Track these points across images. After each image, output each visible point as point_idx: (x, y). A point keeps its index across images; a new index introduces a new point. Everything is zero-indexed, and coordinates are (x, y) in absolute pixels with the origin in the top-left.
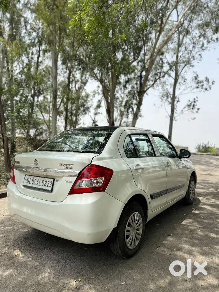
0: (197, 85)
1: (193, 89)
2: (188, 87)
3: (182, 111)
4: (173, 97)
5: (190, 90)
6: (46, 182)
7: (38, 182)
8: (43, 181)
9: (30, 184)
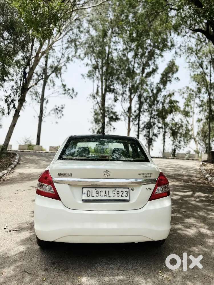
0: (64, 92)
1: (60, 94)
2: (56, 92)
3: (49, 113)
4: (42, 98)
5: (57, 94)
6: (118, 192)
7: (105, 193)
8: (114, 192)
9: (93, 197)
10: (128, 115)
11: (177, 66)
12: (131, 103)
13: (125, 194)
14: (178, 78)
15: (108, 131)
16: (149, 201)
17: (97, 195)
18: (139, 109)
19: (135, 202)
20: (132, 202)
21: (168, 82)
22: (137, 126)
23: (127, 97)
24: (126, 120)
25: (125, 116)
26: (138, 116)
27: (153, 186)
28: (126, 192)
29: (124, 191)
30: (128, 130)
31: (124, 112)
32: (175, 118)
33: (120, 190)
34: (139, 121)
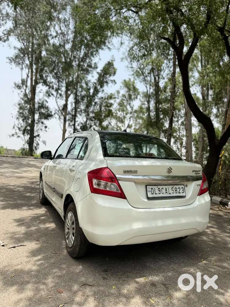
6: (176, 189)
7: (166, 190)
8: (173, 189)
9: (156, 195)
10: (64, 113)
11: (116, 69)
12: (67, 101)
13: (181, 191)
14: (114, 81)
15: (38, 129)
16: (198, 197)
17: (159, 192)
18: (76, 109)
19: (190, 198)
20: (187, 197)
21: (105, 84)
22: (73, 127)
23: (63, 93)
24: (61, 120)
25: (60, 115)
26: (74, 116)
27: (200, 182)
28: (182, 189)
29: (181, 188)
30: (63, 130)
31: (58, 110)
32: (112, 122)
33: (177, 187)
34: (75, 122)
